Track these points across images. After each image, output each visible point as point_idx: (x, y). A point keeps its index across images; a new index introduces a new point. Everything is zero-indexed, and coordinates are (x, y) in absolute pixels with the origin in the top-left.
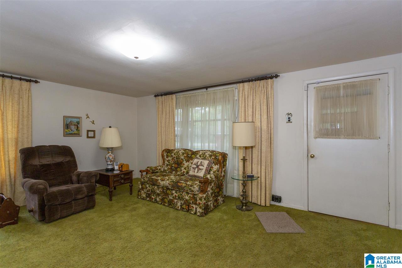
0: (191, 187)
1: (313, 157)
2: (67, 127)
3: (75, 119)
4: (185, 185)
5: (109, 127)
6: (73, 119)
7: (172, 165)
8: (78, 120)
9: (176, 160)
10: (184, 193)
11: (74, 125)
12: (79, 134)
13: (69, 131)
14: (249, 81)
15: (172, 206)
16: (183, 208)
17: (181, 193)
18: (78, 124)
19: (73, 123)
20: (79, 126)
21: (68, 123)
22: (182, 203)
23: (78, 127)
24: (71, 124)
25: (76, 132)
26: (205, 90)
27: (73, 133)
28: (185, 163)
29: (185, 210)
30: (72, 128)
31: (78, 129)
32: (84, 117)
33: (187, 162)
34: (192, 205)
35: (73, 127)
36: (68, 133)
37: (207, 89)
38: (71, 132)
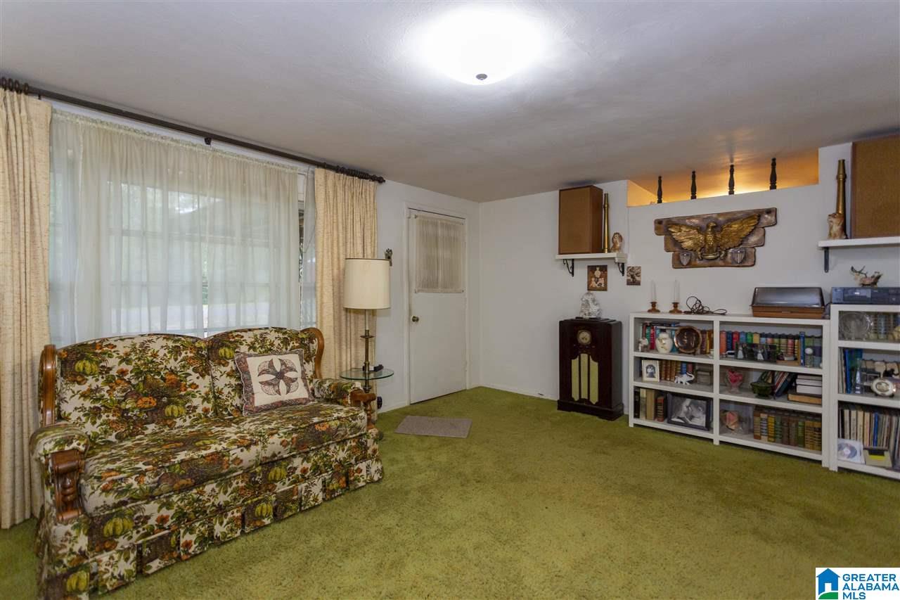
0: (354, 420)
1: (415, 319)
4: (338, 422)
7: (123, 405)
9: (133, 382)
10: (332, 448)
14: (339, 169)
15: (291, 510)
16: (333, 491)
17: (324, 452)
22: (327, 477)
26: (200, 141)
28: (197, 381)
29: (339, 492)
33: (203, 376)
34: (356, 468)
37: (208, 142)
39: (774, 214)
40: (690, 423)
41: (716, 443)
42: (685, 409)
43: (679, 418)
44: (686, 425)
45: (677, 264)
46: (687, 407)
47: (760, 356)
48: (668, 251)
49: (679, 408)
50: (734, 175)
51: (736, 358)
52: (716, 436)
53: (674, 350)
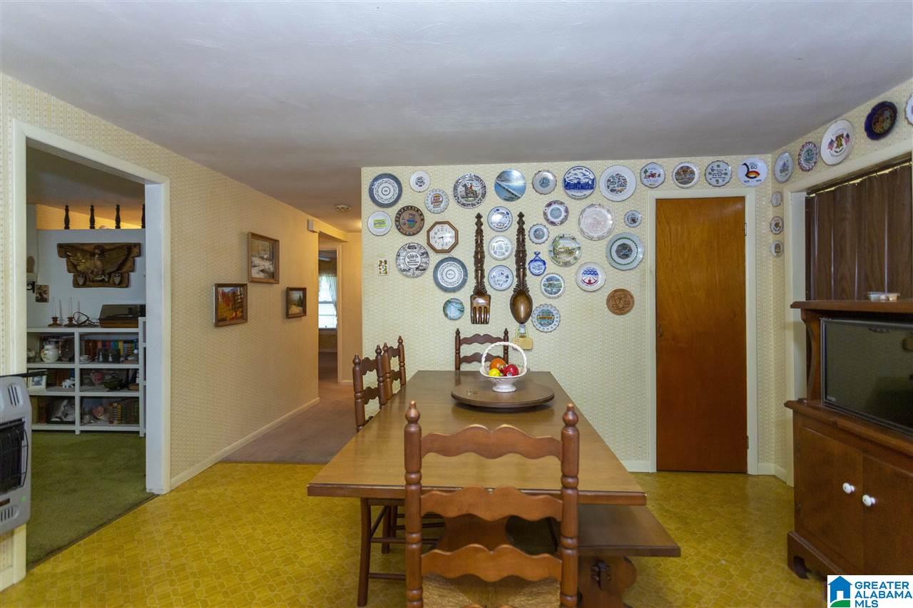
39: (138, 247)
40: (65, 420)
41: (77, 433)
42: (62, 408)
43: (57, 417)
44: (62, 422)
45: (76, 285)
46: (64, 407)
47: (110, 359)
48: (69, 271)
49: (58, 408)
50: (120, 214)
51: (99, 362)
52: (78, 428)
53: (60, 359)
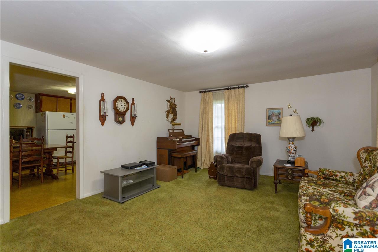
2: (270, 118)
3: (277, 110)
5: (290, 116)
6: (275, 111)
8: (280, 111)
11: (276, 115)
12: (280, 124)
13: (272, 121)
18: (280, 114)
19: (275, 114)
20: (280, 116)
21: (270, 114)
23: (279, 118)
24: (273, 115)
25: (277, 122)
27: (275, 122)
30: (273, 118)
31: (279, 119)
32: (285, 108)
35: (275, 118)
36: (271, 123)
38: (273, 122)
